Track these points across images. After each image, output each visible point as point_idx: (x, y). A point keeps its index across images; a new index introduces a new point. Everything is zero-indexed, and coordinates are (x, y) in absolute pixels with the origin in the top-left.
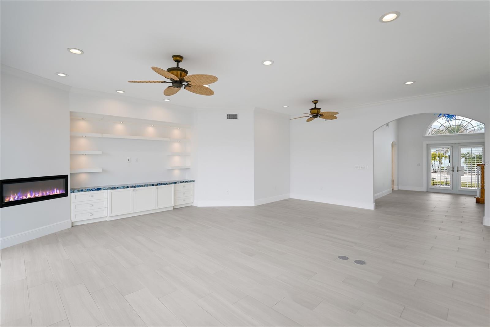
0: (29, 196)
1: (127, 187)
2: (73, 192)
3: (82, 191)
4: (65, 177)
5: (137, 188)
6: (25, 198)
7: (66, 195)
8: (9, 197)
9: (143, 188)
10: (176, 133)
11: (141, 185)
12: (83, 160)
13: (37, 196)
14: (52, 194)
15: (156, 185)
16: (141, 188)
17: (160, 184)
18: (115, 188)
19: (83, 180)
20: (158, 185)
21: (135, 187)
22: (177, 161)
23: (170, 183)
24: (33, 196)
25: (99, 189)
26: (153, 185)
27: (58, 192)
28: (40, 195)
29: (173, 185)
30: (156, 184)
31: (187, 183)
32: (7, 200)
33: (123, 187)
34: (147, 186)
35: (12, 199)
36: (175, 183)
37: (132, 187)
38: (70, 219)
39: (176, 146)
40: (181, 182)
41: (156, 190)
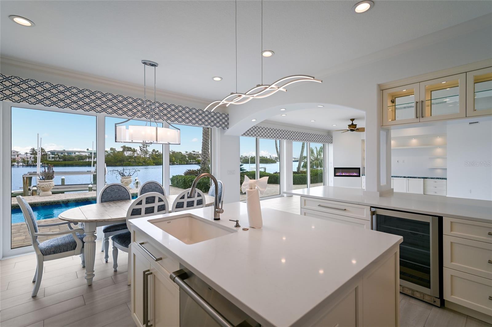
0: (344, 174)
2: (363, 175)
4: (359, 169)
6: (342, 175)
7: (359, 176)
8: (337, 173)
9: (398, 178)
10: (439, 140)
11: (396, 176)
13: (347, 174)
14: (353, 175)
15: (407, 177)
16: (396, 178)
17: (410, 177)
20: (408, 177)
22: (439, 162)
23: (419, 178)
24: (345, 174)
26: (405, 177)
27: (356, 174)
28: (348, 174)
29: (423, 179)
31: (438, 180)
32: (336, 174)
34: (401, 177)
35: (338, 174)
36: (426, 178)
38: (362, 187)
39: (439, 151)
40: (431, 178)
41: (407, 181)
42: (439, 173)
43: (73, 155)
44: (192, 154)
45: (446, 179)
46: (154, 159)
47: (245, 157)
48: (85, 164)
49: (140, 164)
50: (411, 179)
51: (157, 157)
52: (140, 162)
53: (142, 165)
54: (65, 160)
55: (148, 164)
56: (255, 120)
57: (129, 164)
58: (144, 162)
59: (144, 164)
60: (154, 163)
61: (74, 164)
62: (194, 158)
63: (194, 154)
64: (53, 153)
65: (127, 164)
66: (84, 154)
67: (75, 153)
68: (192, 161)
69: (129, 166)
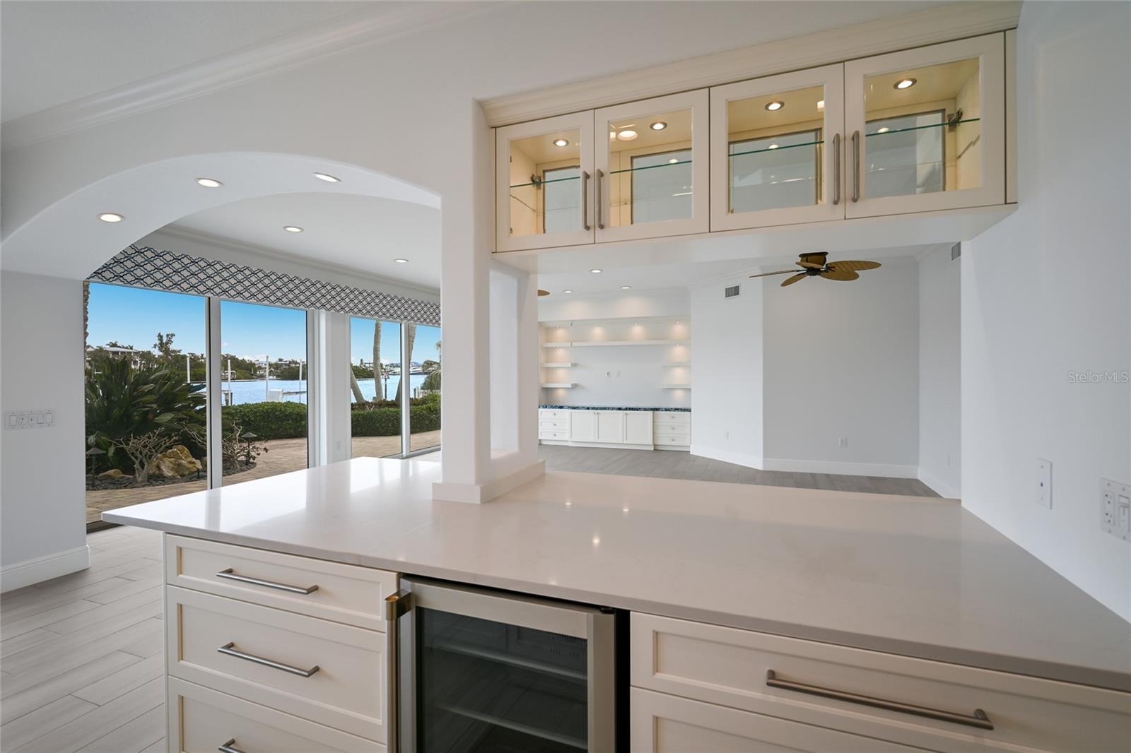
1: (588, 408)
3: (546, 407)
5: (599, 411)
9: (607, 411)
10: (679, 329)
11: (604, 407)
12: (561, 374)
15: (624, 410)
16: (604, 411)
17: (630, 409)
18: (574, 408)
19: (561, 395)
20: (626, 409)
21: (597, 409)
22: (678, 376)
23: (645, 410)
25: (561, 407)
26: (620, 409)
29: (651, 412)
30: (624, 407)
31: (677, 412)
33: (584, 408)
34: (613, 409)
36: (657, 409)
37: (594, 408)
39: (678, 352)
40: (666, 410)
41: (625, 416)
42: (678, 399)
45: (690, 410)
47: (290, 362)
50: (631, 412)
56: (115, 219)
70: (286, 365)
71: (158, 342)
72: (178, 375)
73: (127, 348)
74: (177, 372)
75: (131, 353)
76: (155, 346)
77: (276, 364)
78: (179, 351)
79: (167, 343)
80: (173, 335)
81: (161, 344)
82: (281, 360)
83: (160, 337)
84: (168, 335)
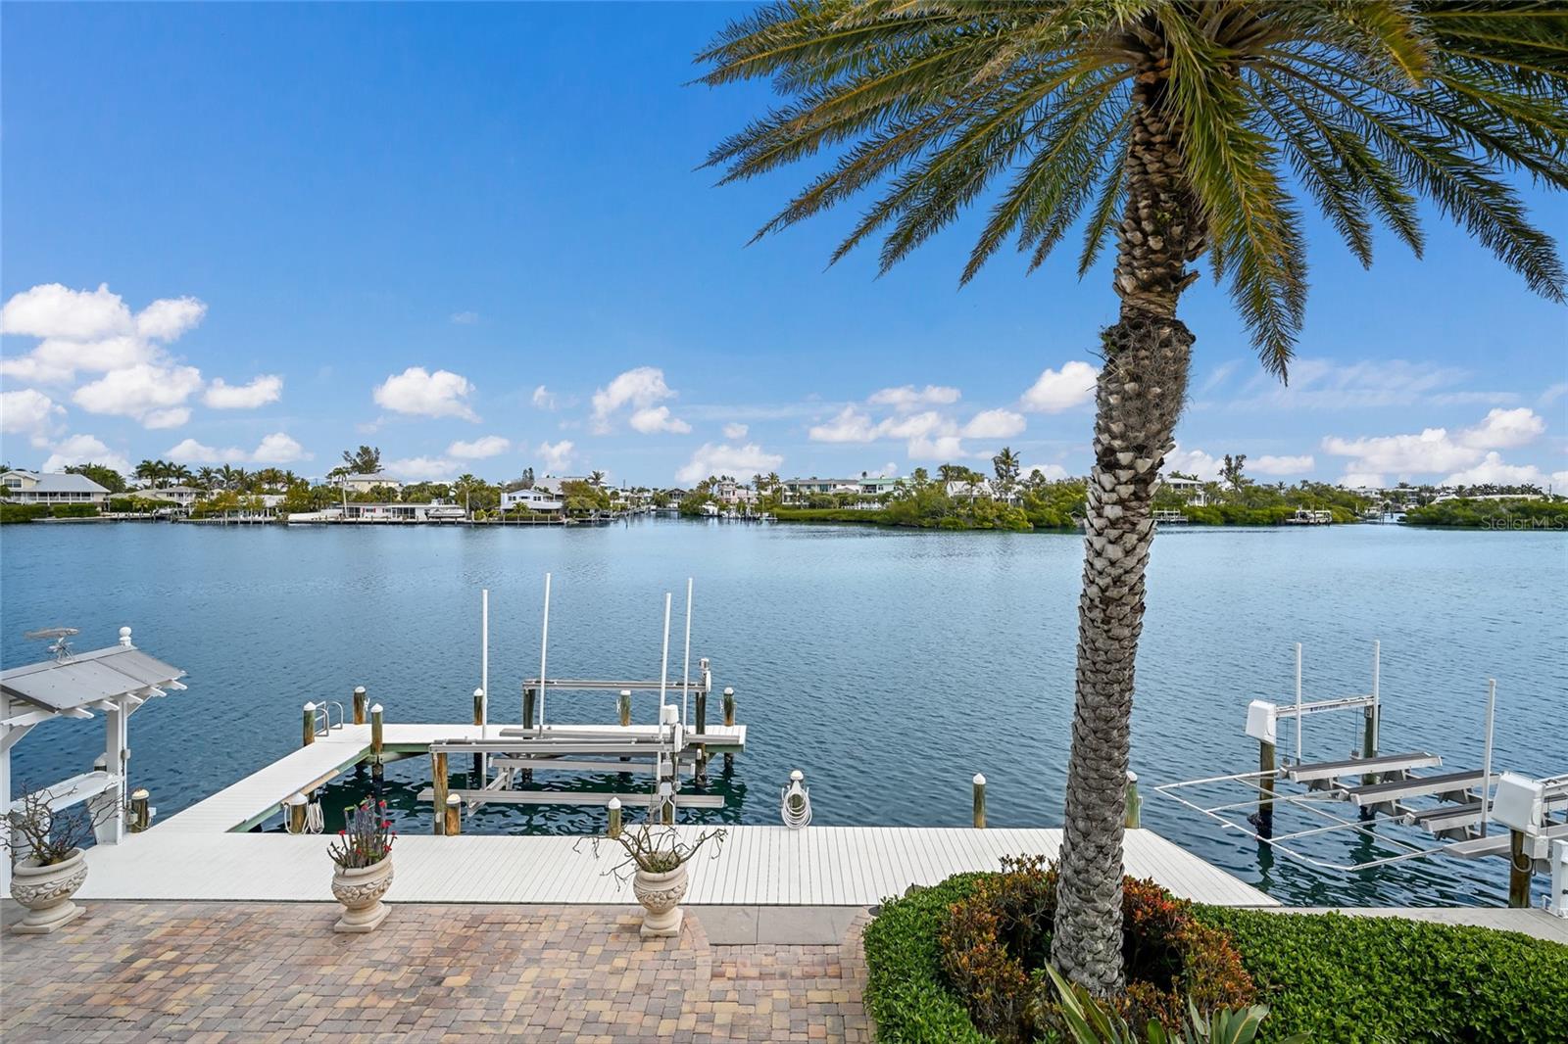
43: (831, 491)
44: (1169, 485)
46: (1030, 506)
48: (853, 518)
49: (987, 524)
51: (1041, 499)
52: (985, 519)
53: (993, 529)
54: (812, 506)
55: (1011, 528)
57: (956, 523)
58: (998, 517)
59: (998, 522)
60: (1029, 521)
61: (829, 518)
62: (1177, 502)
63: (1177, 486)
64: (792, 488)
65: (950, 523)
66: (854, 488)
67: (835, 486)
68: (1166, 512)
69: (955, 530)
70: (1413, 494)
71: (1225, 467)
72: (1249, 515)
73: (1190, 478)
74: (1247, 512)
75: (1193, 485)
76: (1222, 472)
77: (1395, 493)
78: (1251, 482)
79: (1236, 468)
80: (1244, 457)
81: (1229, 469)
82: (1403, 486)
83: (1228, 460)
84: (1237, 458)
